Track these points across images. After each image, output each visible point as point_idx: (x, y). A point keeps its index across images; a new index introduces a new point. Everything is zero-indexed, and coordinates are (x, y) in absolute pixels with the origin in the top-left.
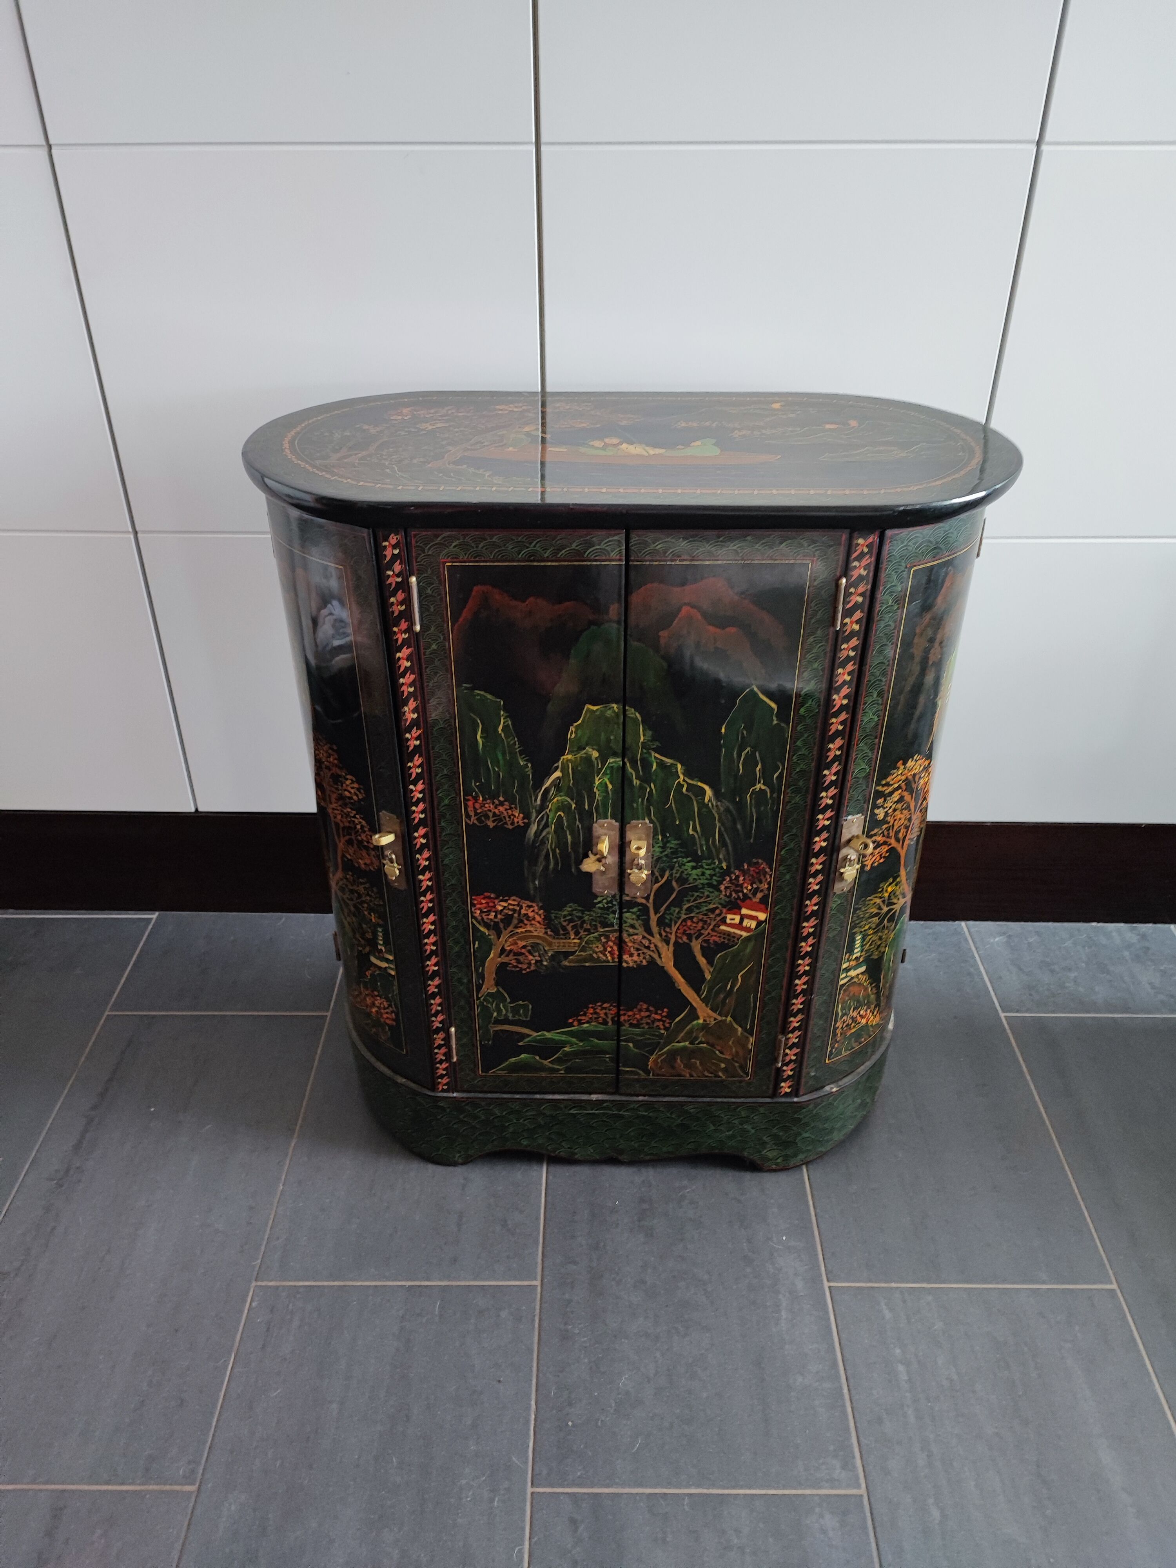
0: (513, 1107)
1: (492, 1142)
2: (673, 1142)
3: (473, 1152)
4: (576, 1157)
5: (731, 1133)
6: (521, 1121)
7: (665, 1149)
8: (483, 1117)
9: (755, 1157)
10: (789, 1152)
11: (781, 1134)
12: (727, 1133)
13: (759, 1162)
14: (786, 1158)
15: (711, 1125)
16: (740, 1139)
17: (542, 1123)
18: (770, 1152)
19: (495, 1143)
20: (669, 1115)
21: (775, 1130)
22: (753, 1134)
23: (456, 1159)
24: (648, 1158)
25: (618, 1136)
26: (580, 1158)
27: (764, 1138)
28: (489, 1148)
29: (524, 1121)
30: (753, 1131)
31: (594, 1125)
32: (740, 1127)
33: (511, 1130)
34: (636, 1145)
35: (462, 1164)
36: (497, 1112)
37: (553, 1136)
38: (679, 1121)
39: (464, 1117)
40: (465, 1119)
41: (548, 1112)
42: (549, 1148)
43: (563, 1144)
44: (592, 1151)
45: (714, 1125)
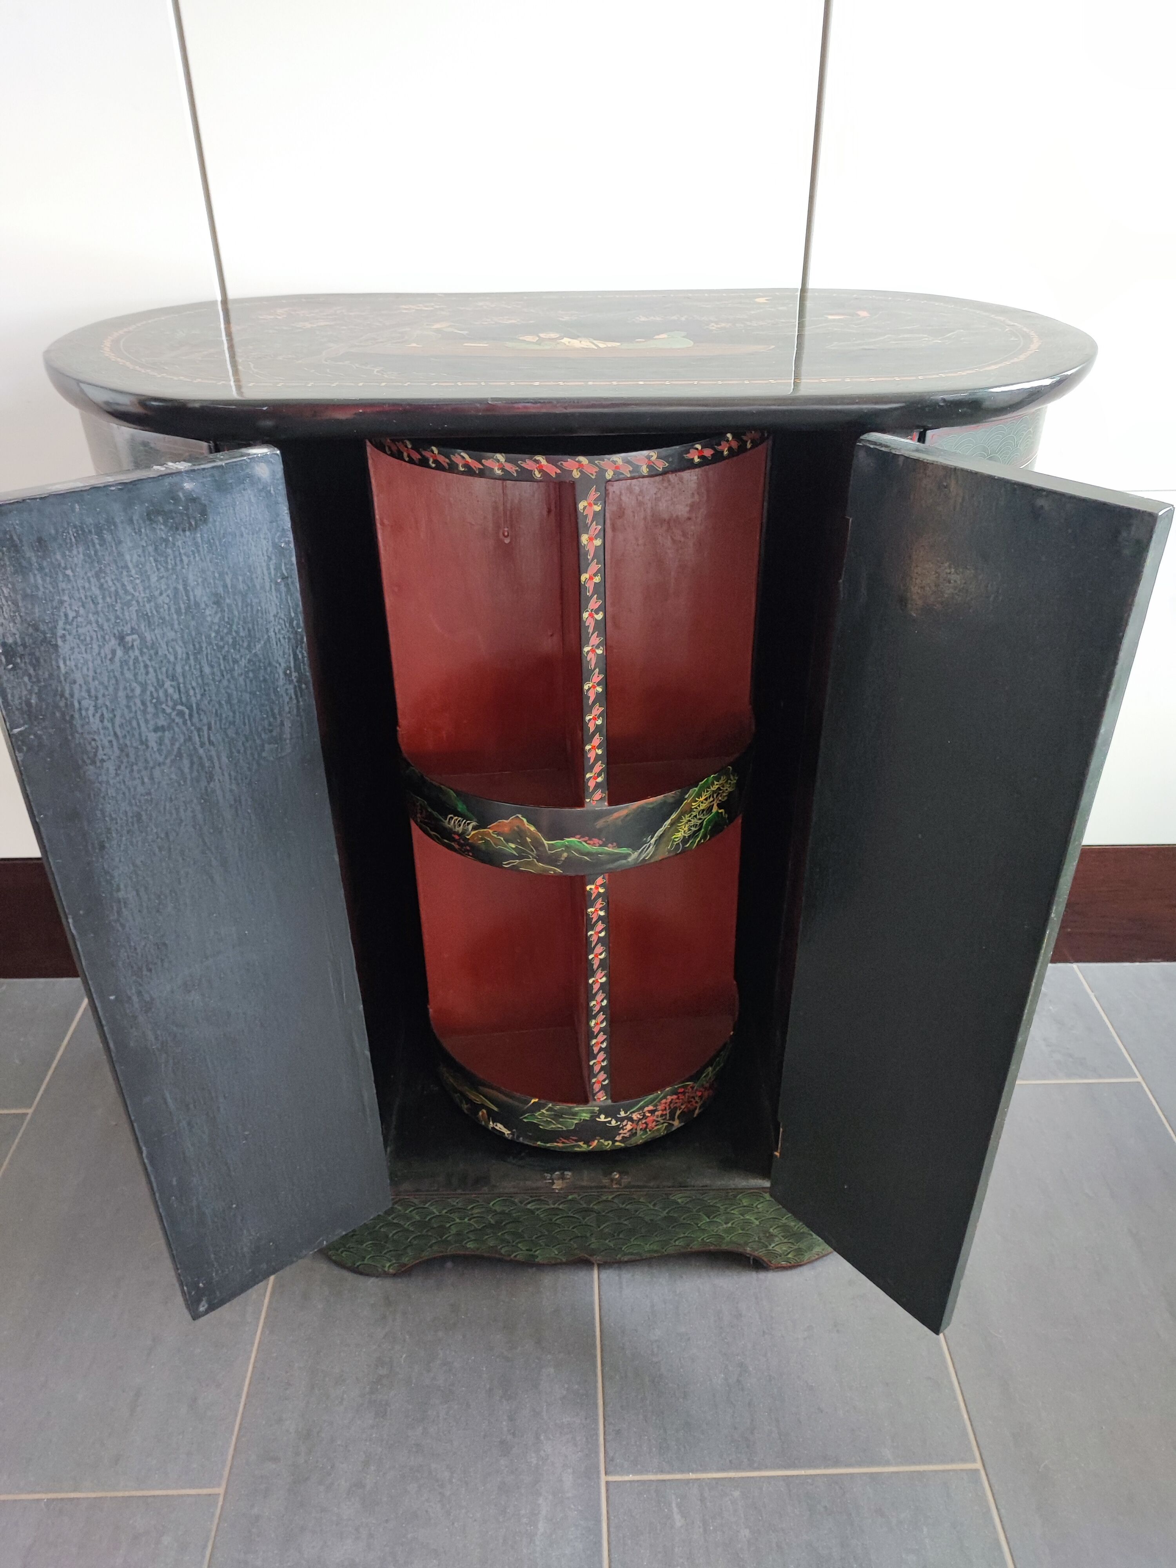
0: (455, 1204)
1: (431, 1247)
2: (657, 1239)
3: (407, 1259)
4: (536, 1260)
5: (729, 1225)
6: (466, 1220)
7: (647, 1248)
8: (418, 1218)
9: (760, 1253)
10: (802, 1245)
11: (792, 1224)
12: (725, 1226)
13: (765, 1260)
14: (799, 1252)
15: (705, 1217)
16: (741, 1232)
17: (493, 1222)
18: (779, 1246)
19: (435, 1248)
20: (651, 1206)
21: (784, 1220)
22: (757, 1225)
23: (386, 1269)
24: (626, 1258)
25: (588, 1235)
26: (541, 1262)
27: (771, 1230)
28: (426, 1255)
29: (469, 1220)
30: (757, 1222)
31: (558, 1222)
32: (742, 1218)
33: (454, 1230)
34: (611, 1244)
35: (394, 1275)
36: (435, 1211)
37: (506, 1237)
38: (665, 1213)
39: (393, 1219)
40: (395, 1221)
41: (498, 1209)
42: (503, 1251)
43: (519, 1245)
44: (557, 1253)
45: (709, 1218)
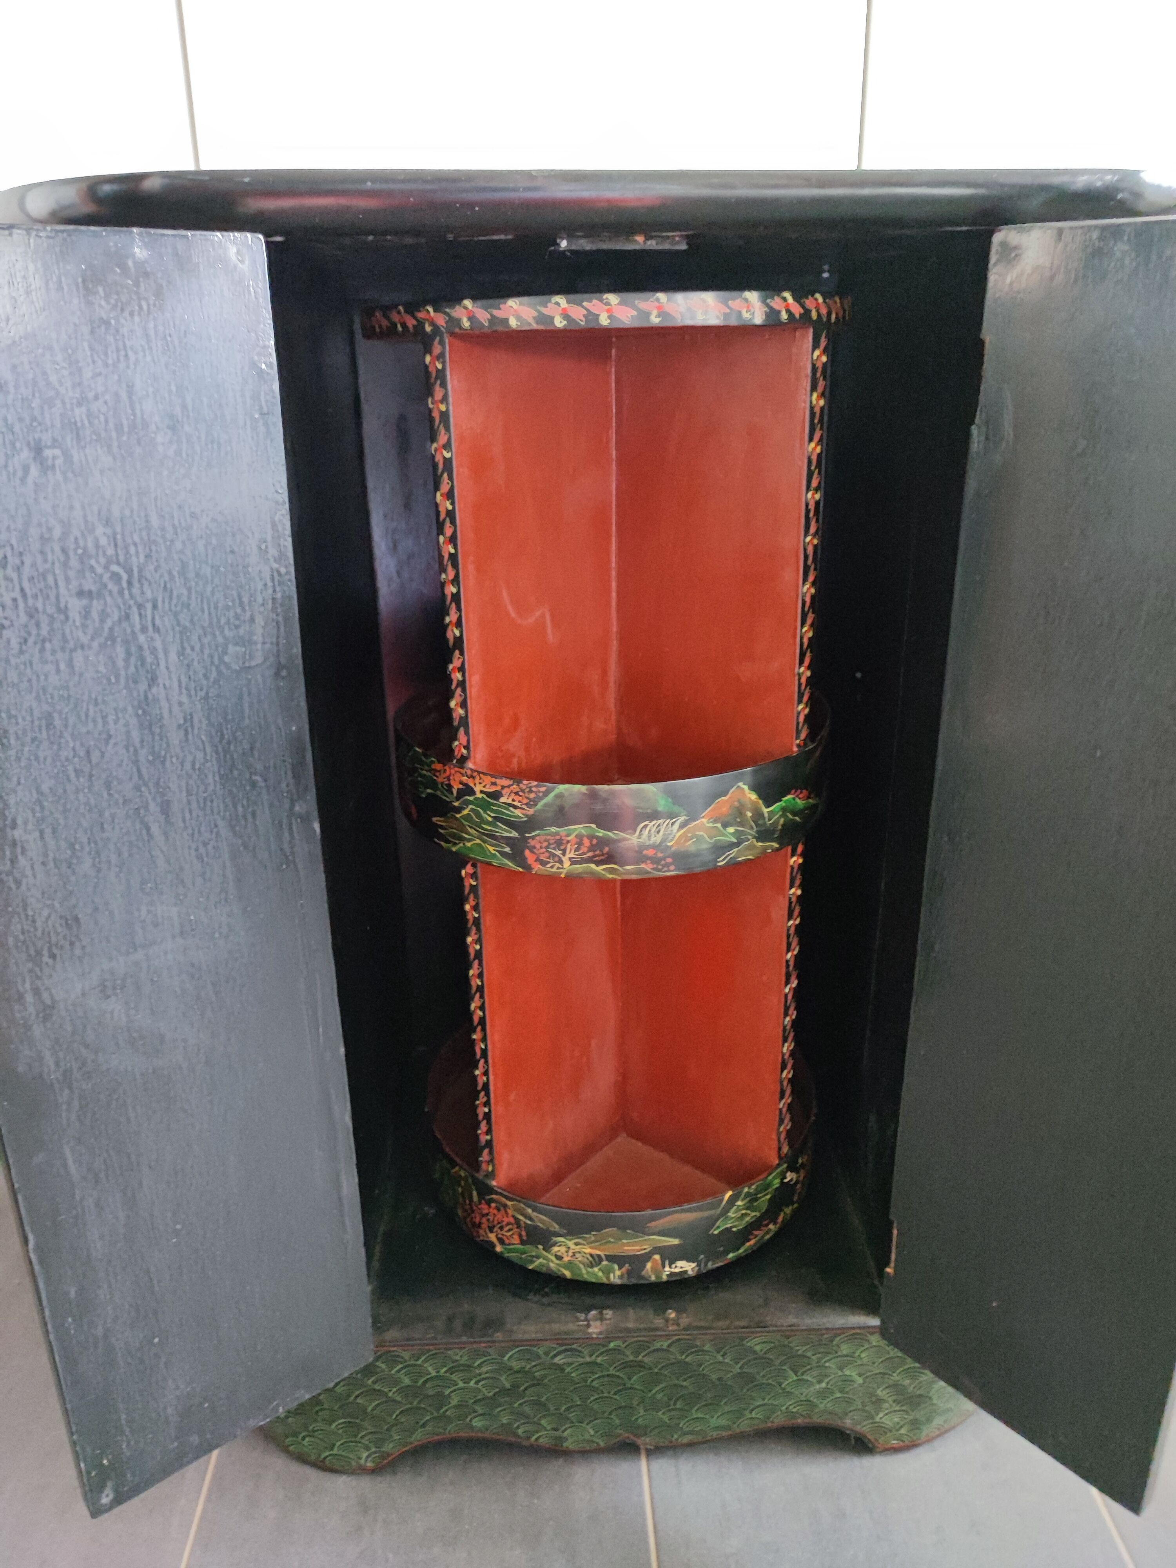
0: (457, 1358)
1: (423, 1426)
2: (727, 1409)
3: (391, 1445)
4: (565, 1445)
5: (824, 1385)
6: (472, 1383)
7: (714, 1422)
8: (407, 1381)
9: (864, 1428)
10: (919, 1414)
11: (907, 1382)
12: (818, 1387)
13: (871, 1437)
14: (915, 1424)
15: (791, 1372)
16: (838, 1395)
17: (508, 1386)
18: (888, 1417)
19: (429, 1428)
20: (720, 1358)
21: (896, 1377)
22: (860, 1385)
23: (362, 1462)
24: (686, 1440)
25: (635, 1403)
26: (572, 1447)
27: (879, 1392)
28: (418, 1437)
29: (477, 1383)
30: (860, 1380)
31: (595, 1384)
32: (840, 1373)
33: (455, 1401)
34: (666, 1419)
35: (376, 1471)
36: (430, 1369)
37: (527, 1409)
38: (737, 1369)
39: (374, 1383)
40: (377, 1387)
41: (516, 1365)
42: (520, 1431)
43: (543, 1422)
44: (592, 1432)
45: (796, 1373)
